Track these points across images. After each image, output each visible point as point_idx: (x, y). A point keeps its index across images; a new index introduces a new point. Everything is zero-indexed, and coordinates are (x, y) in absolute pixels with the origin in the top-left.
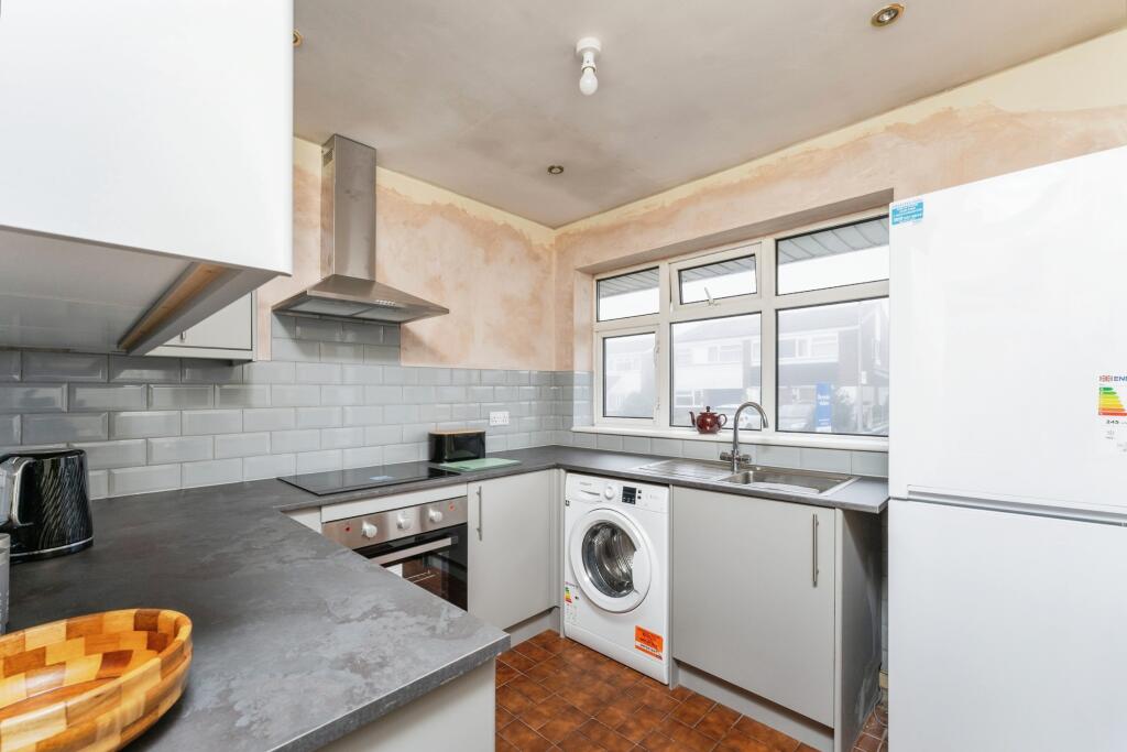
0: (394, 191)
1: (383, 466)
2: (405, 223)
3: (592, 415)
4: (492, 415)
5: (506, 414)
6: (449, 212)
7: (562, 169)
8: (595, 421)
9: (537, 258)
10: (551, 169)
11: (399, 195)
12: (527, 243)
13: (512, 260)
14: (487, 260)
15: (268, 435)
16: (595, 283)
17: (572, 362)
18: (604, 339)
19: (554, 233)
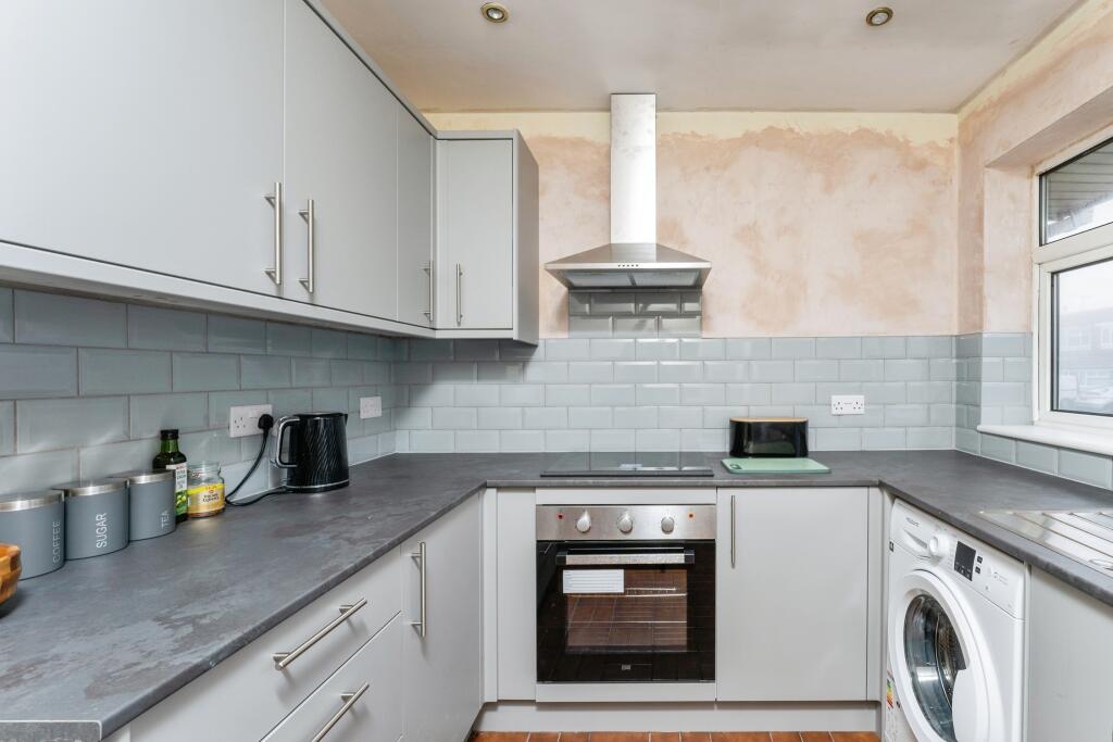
0: (694, 134)
1: (681, 453)
2: (708, 169)
3: (1030, 407)
4: (835, 399)
5: (861, 399)
6: (769, 139)
7: (889, 13)
8: (1036, 418)
9: (921, 166)
10: (870, 18)
11: (700, 137)
12: (902, 147)
13: (873, 178)
14: (828, 188)
15: (564, 409)
16: (1036, 180)
17: (981, 319)
18: (1054, 274)
19: (955, 119)
